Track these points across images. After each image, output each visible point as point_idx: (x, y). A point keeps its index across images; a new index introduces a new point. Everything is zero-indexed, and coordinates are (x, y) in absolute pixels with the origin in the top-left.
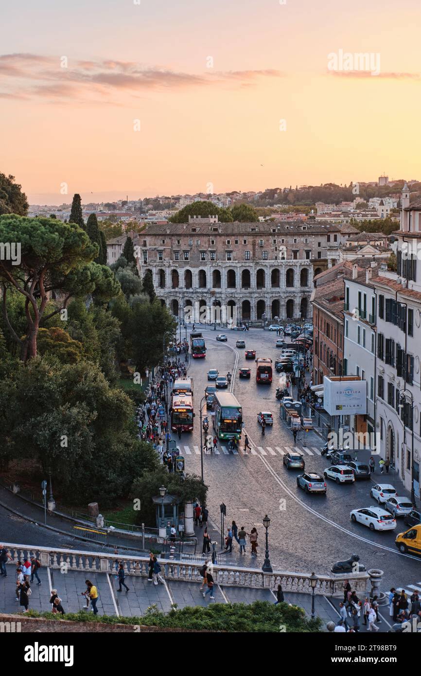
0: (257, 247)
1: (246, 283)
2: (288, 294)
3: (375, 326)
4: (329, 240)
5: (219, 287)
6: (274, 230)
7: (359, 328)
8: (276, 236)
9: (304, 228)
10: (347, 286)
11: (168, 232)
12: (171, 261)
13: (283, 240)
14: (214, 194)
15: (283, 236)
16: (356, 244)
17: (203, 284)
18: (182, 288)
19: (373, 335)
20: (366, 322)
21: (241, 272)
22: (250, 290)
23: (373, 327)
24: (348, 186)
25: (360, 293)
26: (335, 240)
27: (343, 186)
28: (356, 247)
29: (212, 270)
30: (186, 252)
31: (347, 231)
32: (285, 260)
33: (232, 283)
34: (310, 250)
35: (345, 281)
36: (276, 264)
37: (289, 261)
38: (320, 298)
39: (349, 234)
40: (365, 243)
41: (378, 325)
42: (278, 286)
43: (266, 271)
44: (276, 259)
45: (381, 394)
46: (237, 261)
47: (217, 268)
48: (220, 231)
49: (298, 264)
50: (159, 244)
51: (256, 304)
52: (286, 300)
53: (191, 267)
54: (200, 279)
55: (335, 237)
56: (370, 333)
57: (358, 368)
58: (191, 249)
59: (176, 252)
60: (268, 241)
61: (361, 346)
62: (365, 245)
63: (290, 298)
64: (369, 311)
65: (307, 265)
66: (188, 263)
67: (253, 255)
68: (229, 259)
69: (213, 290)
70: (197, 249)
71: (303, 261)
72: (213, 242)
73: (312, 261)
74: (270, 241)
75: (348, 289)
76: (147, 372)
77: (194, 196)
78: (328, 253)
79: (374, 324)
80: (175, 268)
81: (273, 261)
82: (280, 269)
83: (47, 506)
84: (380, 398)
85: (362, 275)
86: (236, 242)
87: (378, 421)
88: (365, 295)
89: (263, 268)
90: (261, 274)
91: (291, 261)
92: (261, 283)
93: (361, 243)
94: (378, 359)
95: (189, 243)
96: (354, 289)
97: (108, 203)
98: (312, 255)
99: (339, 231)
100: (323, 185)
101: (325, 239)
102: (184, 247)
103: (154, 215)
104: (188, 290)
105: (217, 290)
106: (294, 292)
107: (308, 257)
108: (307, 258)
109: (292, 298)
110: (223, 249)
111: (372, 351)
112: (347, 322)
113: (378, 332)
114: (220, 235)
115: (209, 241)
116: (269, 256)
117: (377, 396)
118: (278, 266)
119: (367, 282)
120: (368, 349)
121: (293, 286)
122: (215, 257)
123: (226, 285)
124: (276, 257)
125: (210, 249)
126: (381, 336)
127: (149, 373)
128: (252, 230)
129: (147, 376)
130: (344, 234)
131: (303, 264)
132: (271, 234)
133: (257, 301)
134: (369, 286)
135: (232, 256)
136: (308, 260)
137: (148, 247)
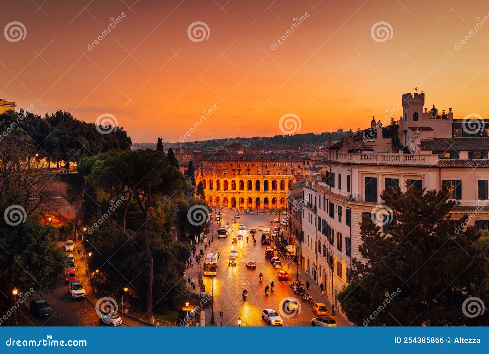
0: (264, 168)
1: (258, 188)
2: (281, 195)
3: (316, 212)
4: (304, 164)
5: (243, 190)
6: (274, 159)
7: (309, 213)
8: (275, 162)
9: (290, 157)
10: (303, 190)
11: (215, 159)
12: (216, 175)
13: (279, 164)
14: (246, 138)
15: (279, 162)
16: (318, 166)
17: (234, 188)
18: (222, 190)
19: (315, 217)
20: (312, 210)
21: (255, 182)
22: (260, 191)
23: (316, 213)
24: (320, 134)
25: (309, 194)
26: (308, 164)
27: (318, 134)
28: (318, 168)
29: (239, 180)
30: (225, 170)
31: (315, 159)
32: (280, 175)
33: (250, 188)
34: (294, 170)
35: (302, 187)
36: (275, 177)
37: (282, 176)
38: (291, 196)
39: (316, 161)
40: (323, 166)
41: (318, 212)
42: (276, 190)
43: (269, 181)
44: (275, 175)
45: (320, 251)
46: (253, 176)
47: (242, 179)
48: (244, 158)
49: (287, 178)
50: (210, 165)
51: (263, 199)
52: (281, 198)
53: (227, 178)
54: (232, 185)
55: (308, 162)
56: (314, 216)
57: (309, 236)
58: (228, 168)
59: (219, 170)
60: (270, 164)
61: (310, 223)
62: (323, 168)
63: (283, 197)
64: (314, 204)
65: (292, 178)
66: (226, 176)
67: (262, 172)
68: (249, 174)
69: (239, 191)
70: (231, 169)
71: (290, 175)
72: (240, 165)
73: (295, 176)
74: (271, 165)
75: (304, 191)
76: (196, 237)
77: (235, 139)
78: (304, 172)
79: (316, 211)
80: (218, 179)
81: (273, 176)
82: (277, 180)
83: (124, 311)
84: (319, 253)
85: (310, 184)
86: (253, 165)
87: (318, 266)
88: (312, 195)
89: (267, 179)
90: (266, 183)
91: (283, 176)
92: (266, 188)
93: (320, 166)
94: (318, 231)
95: (227, 165)
96: (307, 192)
97: (187, 143)
98: (295, 173)
99: (310, 159)
100: (306, 134)
101: (302, 163)
102: (224, 168)
103: (212, 149)
104: (225, 191)
105: (241, 191)
106: (285, 193)
107: (293, 173)
109: (284, 197)
110: (245, 169)
111: (315, 227)
112: (303, 210)
113: (318, 216)
114: (244, 161)
115: (238, 164)
116: (271, 173)
117: (318, 252)
118: (276, 178)
119: (313, 188)
120: (313, 226)
121: (284, 190)
122: (241, 173)
123: (247, 189)
125: (238, 169)
126: (320, 218)
127: (197, 238)
128: (262, 158)
129: (195, 239)
130: (313, 161)
131: (290, 177)
132: (272, 161)
133: (264, 198)
134: (313, 190)
135: (250, 172)
136: (293, 175)
137: (204, 167)
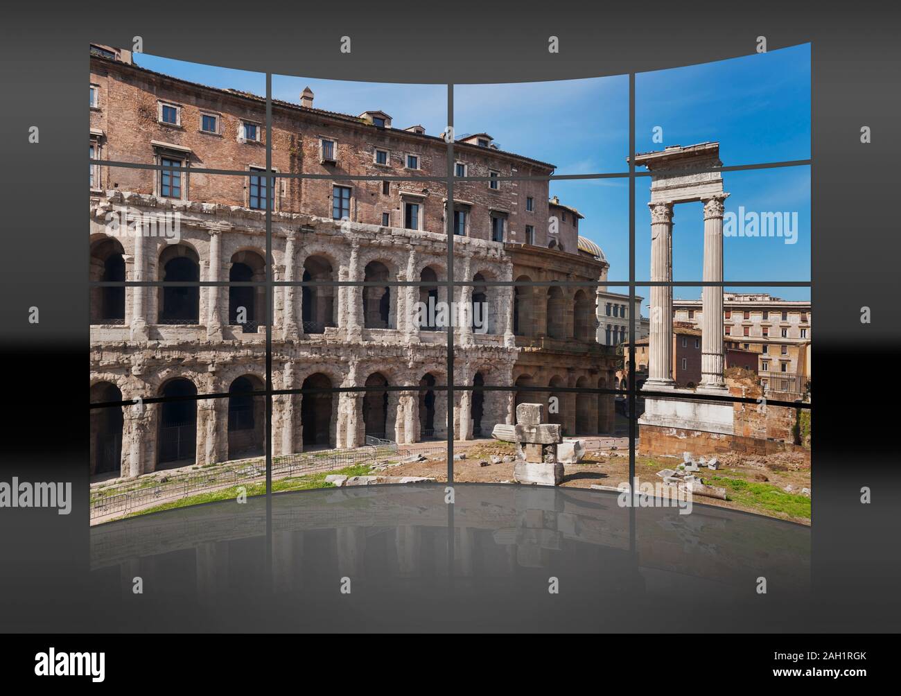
0: (308, 162)
8: (387, 141)
15: (412, 146)
21: (225, 259)
34: (505, 215)
43: (342, 265)
46: (209, 208)
49: (468, 254)
60: (355, 150)
65: (493, 260)
67: (292, 192)
71: (481, 243)
73: (509, 250)
74: (365, 153)
81: (376, 228)
82: (396, 260)
89: (330, 251)
90: (319, 273)
98: (509, 231)
107: (497, 235)
108: (495, 240)
110: (140, 139)
116: (359, 209)
123: (152, 311)
124: (386, 215)
131: (483, 253)
136: (499, 245)
